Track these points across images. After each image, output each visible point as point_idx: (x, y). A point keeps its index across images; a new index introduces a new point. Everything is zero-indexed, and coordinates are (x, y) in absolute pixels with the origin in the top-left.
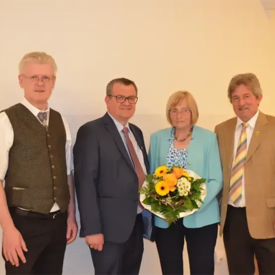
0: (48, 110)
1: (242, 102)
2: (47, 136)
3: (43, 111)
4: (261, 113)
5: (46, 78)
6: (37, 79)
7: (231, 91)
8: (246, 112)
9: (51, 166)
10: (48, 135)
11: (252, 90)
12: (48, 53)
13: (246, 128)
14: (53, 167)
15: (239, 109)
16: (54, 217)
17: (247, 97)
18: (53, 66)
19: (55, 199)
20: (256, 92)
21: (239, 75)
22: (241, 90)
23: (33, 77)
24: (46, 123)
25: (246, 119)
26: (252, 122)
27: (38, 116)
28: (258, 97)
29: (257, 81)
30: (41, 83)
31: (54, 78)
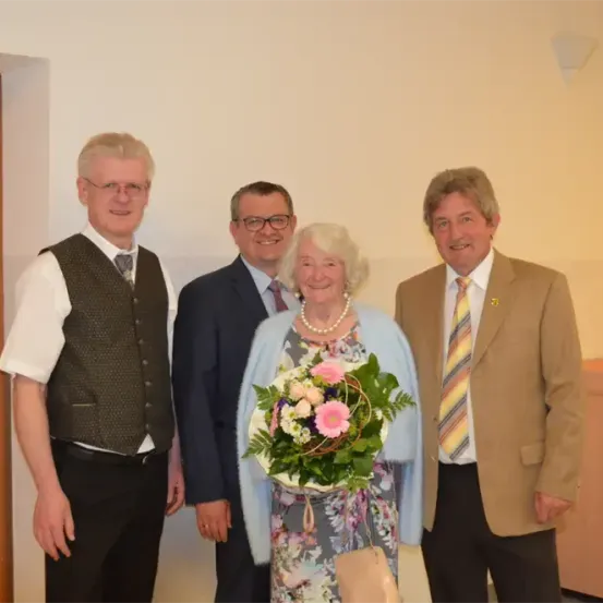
0: (135, 250)
1: (457, 233)
2: (132, 300)
4: (498, 256)
5: (133, 186)
6: (116, 189)
7: (431, 206)
10: (135, 300)
11: (478, 203)
13: (465, 288)
15: (450, 248)
16: (144, 461)
17: (467, 219)
18: (146, 163)
19: (148, 426)
20: (487, 209)
23: (108, 186)
24: (131, 275)
25: (465, 269)
26: (481, 276)
27: (116, 260)
28: (491, 220)
29: (487, 183)
30: (123, 198)
31: (148, 185)
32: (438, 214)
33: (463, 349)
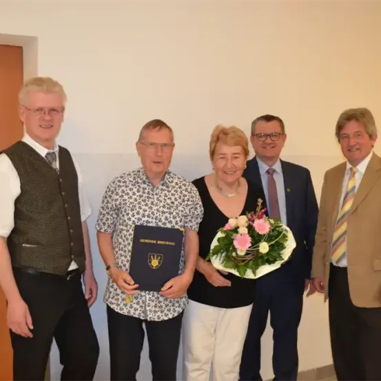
0: (57, 149)
1: (353, 142)
2: (59, 180)
3: (51, 151)
4: (374, 156)
5: (54, 110)
6: (43, 112)
7: (340, 128)
8: (357, 154)
9: (67, 217)
10: (61, 180)
11: (365, 127)
12: (55, 79)
13: (354, 173)
14: (69, 218)
15: (348, 151)
16: (68, 279)
17: (359, 135)
18: (61, 95)
19: (73, 256)
20: (370, 131)
21: (351, 110)
22: (352, 128)
23: (38, 110)
24: (56, 165)
25: (355, 162)
26: (362, 167)
27: (46, 156)
28: (372, 137)
29: (372, 117)
30: (47, 118)
31: (63, 109)
32: (343, 132)
33: (348, 206)
